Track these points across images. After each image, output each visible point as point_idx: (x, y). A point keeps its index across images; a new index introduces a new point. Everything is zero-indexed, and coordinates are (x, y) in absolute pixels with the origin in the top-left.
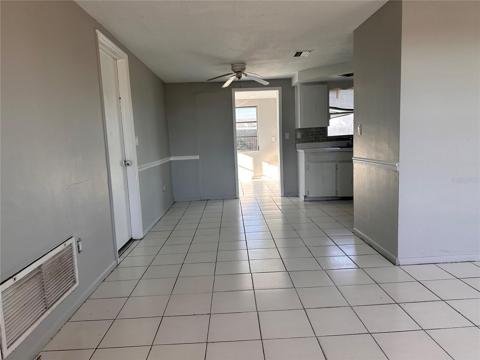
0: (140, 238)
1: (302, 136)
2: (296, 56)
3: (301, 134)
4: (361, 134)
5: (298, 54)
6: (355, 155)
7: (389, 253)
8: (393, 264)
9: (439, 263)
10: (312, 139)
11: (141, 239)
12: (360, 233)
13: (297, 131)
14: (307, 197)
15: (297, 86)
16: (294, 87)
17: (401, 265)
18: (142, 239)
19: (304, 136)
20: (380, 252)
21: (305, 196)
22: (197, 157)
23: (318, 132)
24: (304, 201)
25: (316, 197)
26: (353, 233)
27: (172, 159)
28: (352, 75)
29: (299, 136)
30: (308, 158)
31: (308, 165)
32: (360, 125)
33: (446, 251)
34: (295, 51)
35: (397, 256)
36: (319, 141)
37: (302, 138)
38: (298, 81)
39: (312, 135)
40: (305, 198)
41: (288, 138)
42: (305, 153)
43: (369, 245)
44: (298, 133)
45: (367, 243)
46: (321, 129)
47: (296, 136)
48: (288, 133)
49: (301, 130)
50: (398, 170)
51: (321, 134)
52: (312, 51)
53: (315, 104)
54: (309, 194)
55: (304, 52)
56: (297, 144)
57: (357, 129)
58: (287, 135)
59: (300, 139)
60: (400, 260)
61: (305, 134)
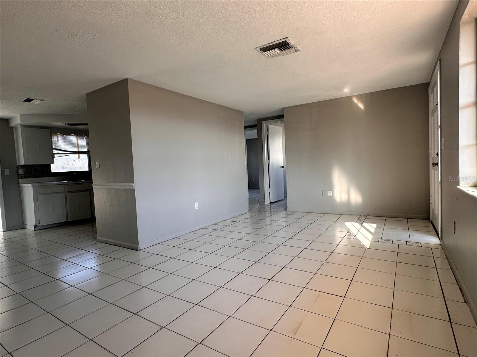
1: (25, 172)
2: (25, 101)
3: (24, 170)
4: (99, 167)
5: (29, 100)
6: (94, 182)
7: (132, 245)
9: (161, 243)
10: (36, 174)
12: (104, 239)
13: (19, 167)
14: (38, 226)
15: (16, 128)
16: (12, 128)
17: (141, 249)
19: (27, 172)
20: (124, 247)
21: (36, 225)
24: (35, 230)
25: (47, 225)
26: (97, 241)
28: (87, 124)
29: (21, 172)
30: (36, 191)
31: (37, 197)
32: (98, 161)
33: (164, 235)
34: (27, 97)
35: (138, 245)
37: (26, 174)
38: (20, 122)
39: (36, 171)
40: (35, 228)
41: (9, 174)
42: (33, 187)
43: (114, 245)
44: (20, 169)
45: (111, 245)
47: (18, 172)
49: (23, 166)
50: (134, 188)
52: (44, 101)
53: (38, 144)
54: (39, 223)
55: (36, 100)
57: (96, 163)
58: (7, 171)
59: (22, 175)
60: (140, 246)
61: (28, 170)
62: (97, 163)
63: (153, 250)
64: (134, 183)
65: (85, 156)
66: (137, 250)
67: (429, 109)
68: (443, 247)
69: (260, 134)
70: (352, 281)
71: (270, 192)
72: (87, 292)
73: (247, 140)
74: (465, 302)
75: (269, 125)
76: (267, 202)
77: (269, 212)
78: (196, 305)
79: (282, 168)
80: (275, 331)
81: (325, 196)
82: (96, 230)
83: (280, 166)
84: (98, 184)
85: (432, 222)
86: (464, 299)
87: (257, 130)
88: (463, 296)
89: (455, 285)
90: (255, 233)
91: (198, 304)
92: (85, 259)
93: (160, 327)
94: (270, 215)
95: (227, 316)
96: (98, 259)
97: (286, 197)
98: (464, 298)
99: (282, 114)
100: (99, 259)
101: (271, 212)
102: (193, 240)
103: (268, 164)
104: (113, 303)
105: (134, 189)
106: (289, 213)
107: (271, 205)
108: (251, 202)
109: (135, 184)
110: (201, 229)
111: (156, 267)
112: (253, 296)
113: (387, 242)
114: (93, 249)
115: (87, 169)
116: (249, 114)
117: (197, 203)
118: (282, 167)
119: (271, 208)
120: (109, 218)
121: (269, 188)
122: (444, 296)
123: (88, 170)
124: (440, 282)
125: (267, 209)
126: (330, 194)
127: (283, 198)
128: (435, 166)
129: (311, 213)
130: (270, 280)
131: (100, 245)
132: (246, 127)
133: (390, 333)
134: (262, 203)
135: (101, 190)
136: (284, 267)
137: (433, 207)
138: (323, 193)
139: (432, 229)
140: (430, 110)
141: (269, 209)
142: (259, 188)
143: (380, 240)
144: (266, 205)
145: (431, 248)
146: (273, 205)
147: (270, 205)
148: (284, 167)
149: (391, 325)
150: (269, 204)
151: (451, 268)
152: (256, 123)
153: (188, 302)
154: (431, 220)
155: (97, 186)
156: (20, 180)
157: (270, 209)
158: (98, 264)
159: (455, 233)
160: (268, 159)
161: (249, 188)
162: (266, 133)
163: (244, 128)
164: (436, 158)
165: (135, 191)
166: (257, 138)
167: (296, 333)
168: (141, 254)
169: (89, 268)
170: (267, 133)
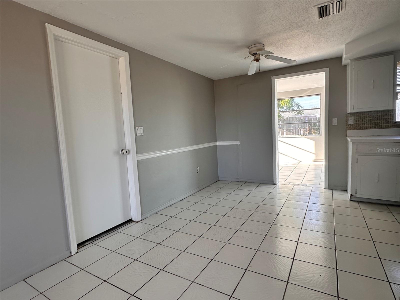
0: (138, 220)
1: (355, 121)
3: (354, 119)
10: (370, 124)
11: (137, 222)
13: (349, 116)
14: (354, 196)
15: (348, 64)
16: (345, 66)
18: (139, 221)
19: (358, 122)
21: (352, 194)
22: (238, 143)
23: (379, 117)
27: (218, 143)
29: (351, 121)
36: (380, 127)
37: (356, 124)
38: (345, 56)
39: (371, 119)
40: (351, 197)
41: (336, 124)
42: (353, 143)
44: (349, 118)
46: (384, 112)
47: (347, 122)
48: (336, 119)
49: (353, 114)
51: (384, 119)
53: (372, 82)
56: (348, 131)
58: (335, 121)
59: (352, 125)
61: (359, 119)
156: (348, 132)
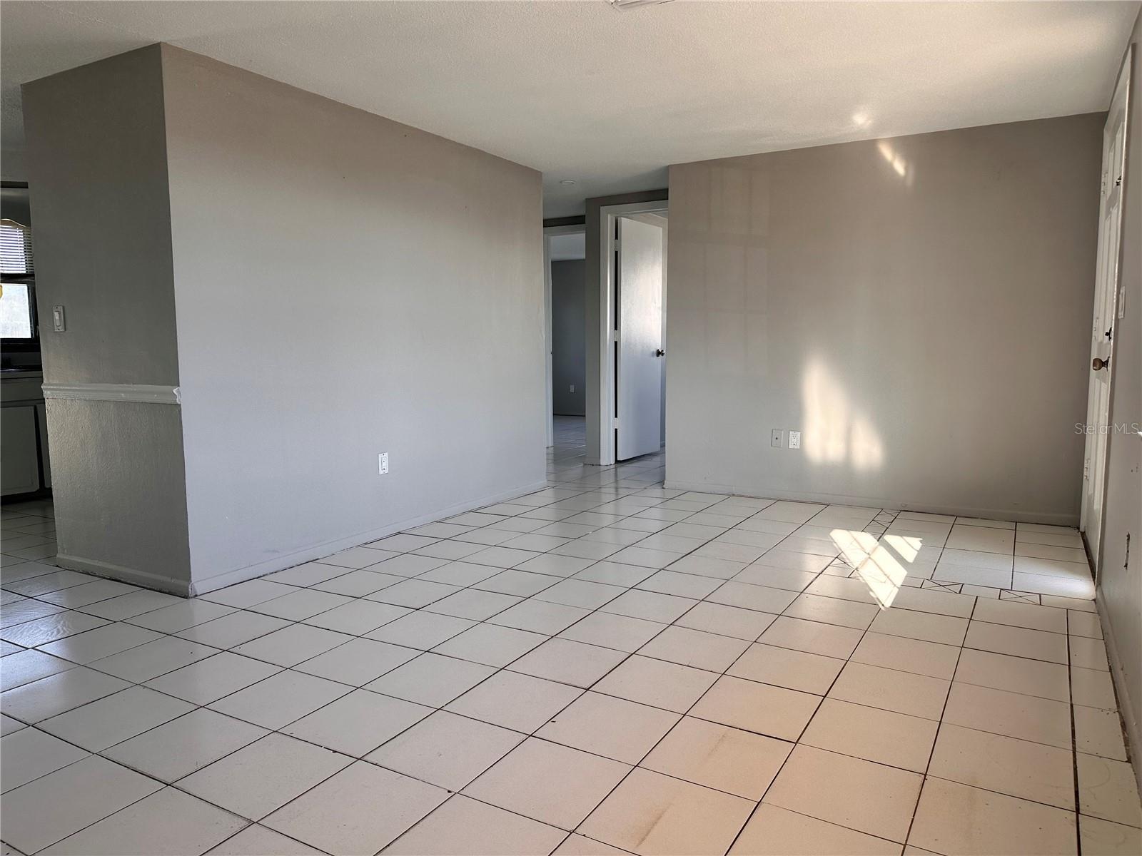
4: (65, 330)
6: (48, 379)
7: (169, 580)
8: (184, 597)
9: (264, 576)
12: (80, 560)
17: (198, 594)
20: (145, 586)
26: (57, 566)
28: (24, 186)
32: (60, 309)
33: (274, 551)
35: (188, 578)
43: (110, 579)
45: (104, 578)
50: (178, 402)
57: (53, 315)
60: (195, 585)
62: (56, 314)
63: (239, 596)
64: (179, 386)
65: (21, 290)
66: (186, 597)
67: (1102, 193)
68: (1099, 605)
69: (594, 245)
70: (825, 697)
71: (616, 430)
72: (21, 718)
73: (553, 262)
74: (1129, 761)
75: (624, 222)
76: (607, 458)
77: (613, 490)
78: (358, 759)
79: (658, 356)
80: (584, 835)
81: (780, 447)
82: (55, 531)
83: (652, 350)
84: (60, 385)
85: (1083, 534)
86: (1128, 751)
87: (585, 234)
88: (1126, 745)
89: (1111, 713)
90: (562, 551)
91: (365, 758)
92: (17, 621)
93: (245, 823)
94: (613, 497)
95: (449, 792)
96: (58, 622)
97: (663, 446)
98: (1126, 749)
99: (663, 186)
100: (62, 622)
101: (617, 488)
102: (369, 568)
103: (616, 343)
104: (103, 753)
105: (180, 405)
106: (669, 494)
107: (618, 470)
108: (560, 457)
109: (181, 388)
110: (396, 534)
111: (244, 649)
112: (531, 735)
113: (945, 590)
114: (43, 591)
115: (27, 334)
116: (561, 182)
117: (386, 454)
118: (659, 353)
119: (618, 479)
120: (96, 492)
121: (616, 416)
122: (1074, 742)
123: (30, 337)
124: (1072, 706)
125: (607, 479)
126: (794, 441)
127: (657, 448)
128: (1100, 369)
129: (734, 495)
130: (588, 689)
131: (64, 578)
132: (548, 223)
133: (907, 841)
134: (590, 460)
135: (69, 402)
136: (634, 653)
137: (1090, 492)
138: (774, 439)
139: (1082, 556)
140: (1105, 198)
141: (612, 480)
142: (585, 416)
143: (927, 584)
144: (602, 468)
145: (1068, 610)
146: (623, 470)
147: (616, 468)
148: (663, 355)
149: (913, 819)
150: (614, 466)
151: (1110, 667)
152: (582, 212)
153: (334, 752)
154: (1082, 530)
155: (60, 390)
157: (616, 481)
158: (60, 637)
159: (1126, 566)
160: (616, 328)
161: (554, 415)
162: (611, 243)
163: (544, 227)
164: (1107, 344)
165: (180, 411)
166: (584, 260)
167: (643, 840)
168: (199, 609)
169: (28, 649)
170: (616, 246)
